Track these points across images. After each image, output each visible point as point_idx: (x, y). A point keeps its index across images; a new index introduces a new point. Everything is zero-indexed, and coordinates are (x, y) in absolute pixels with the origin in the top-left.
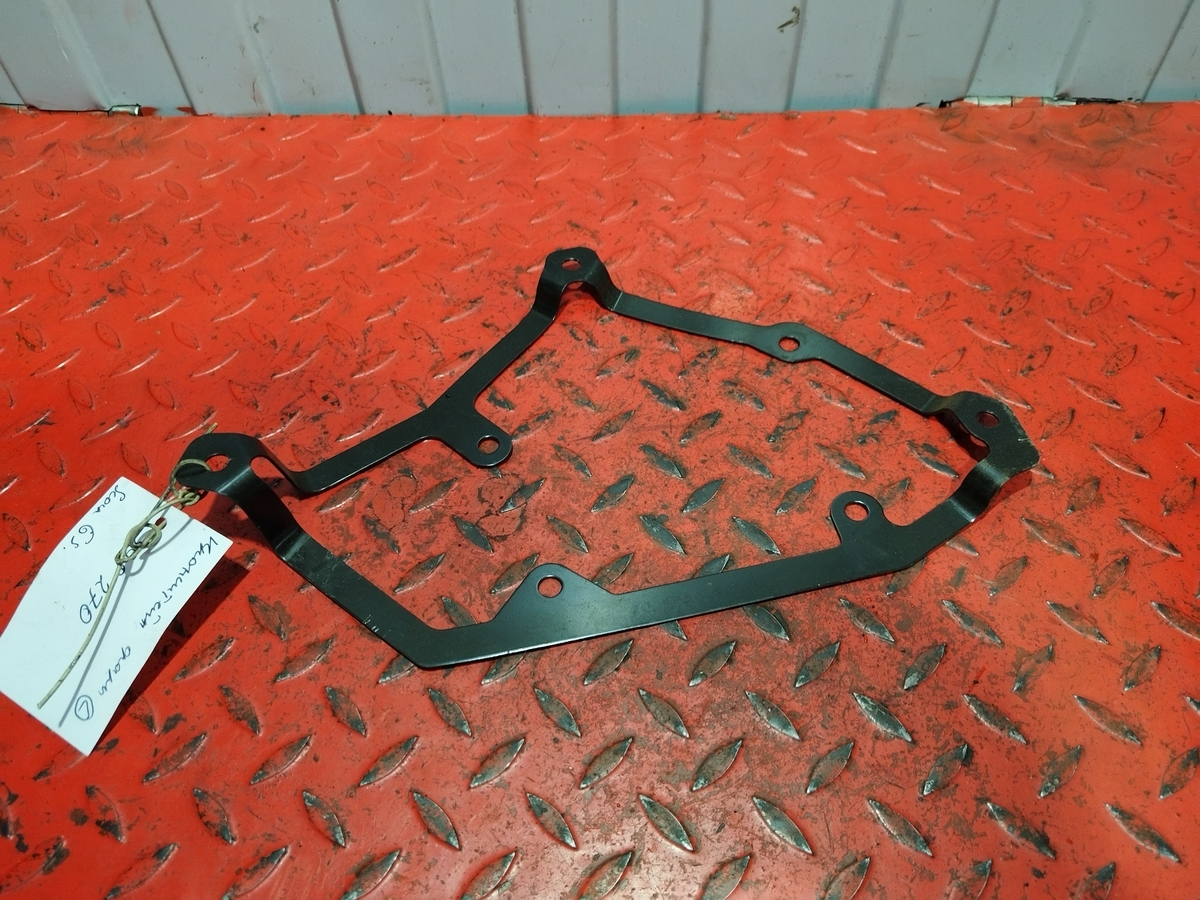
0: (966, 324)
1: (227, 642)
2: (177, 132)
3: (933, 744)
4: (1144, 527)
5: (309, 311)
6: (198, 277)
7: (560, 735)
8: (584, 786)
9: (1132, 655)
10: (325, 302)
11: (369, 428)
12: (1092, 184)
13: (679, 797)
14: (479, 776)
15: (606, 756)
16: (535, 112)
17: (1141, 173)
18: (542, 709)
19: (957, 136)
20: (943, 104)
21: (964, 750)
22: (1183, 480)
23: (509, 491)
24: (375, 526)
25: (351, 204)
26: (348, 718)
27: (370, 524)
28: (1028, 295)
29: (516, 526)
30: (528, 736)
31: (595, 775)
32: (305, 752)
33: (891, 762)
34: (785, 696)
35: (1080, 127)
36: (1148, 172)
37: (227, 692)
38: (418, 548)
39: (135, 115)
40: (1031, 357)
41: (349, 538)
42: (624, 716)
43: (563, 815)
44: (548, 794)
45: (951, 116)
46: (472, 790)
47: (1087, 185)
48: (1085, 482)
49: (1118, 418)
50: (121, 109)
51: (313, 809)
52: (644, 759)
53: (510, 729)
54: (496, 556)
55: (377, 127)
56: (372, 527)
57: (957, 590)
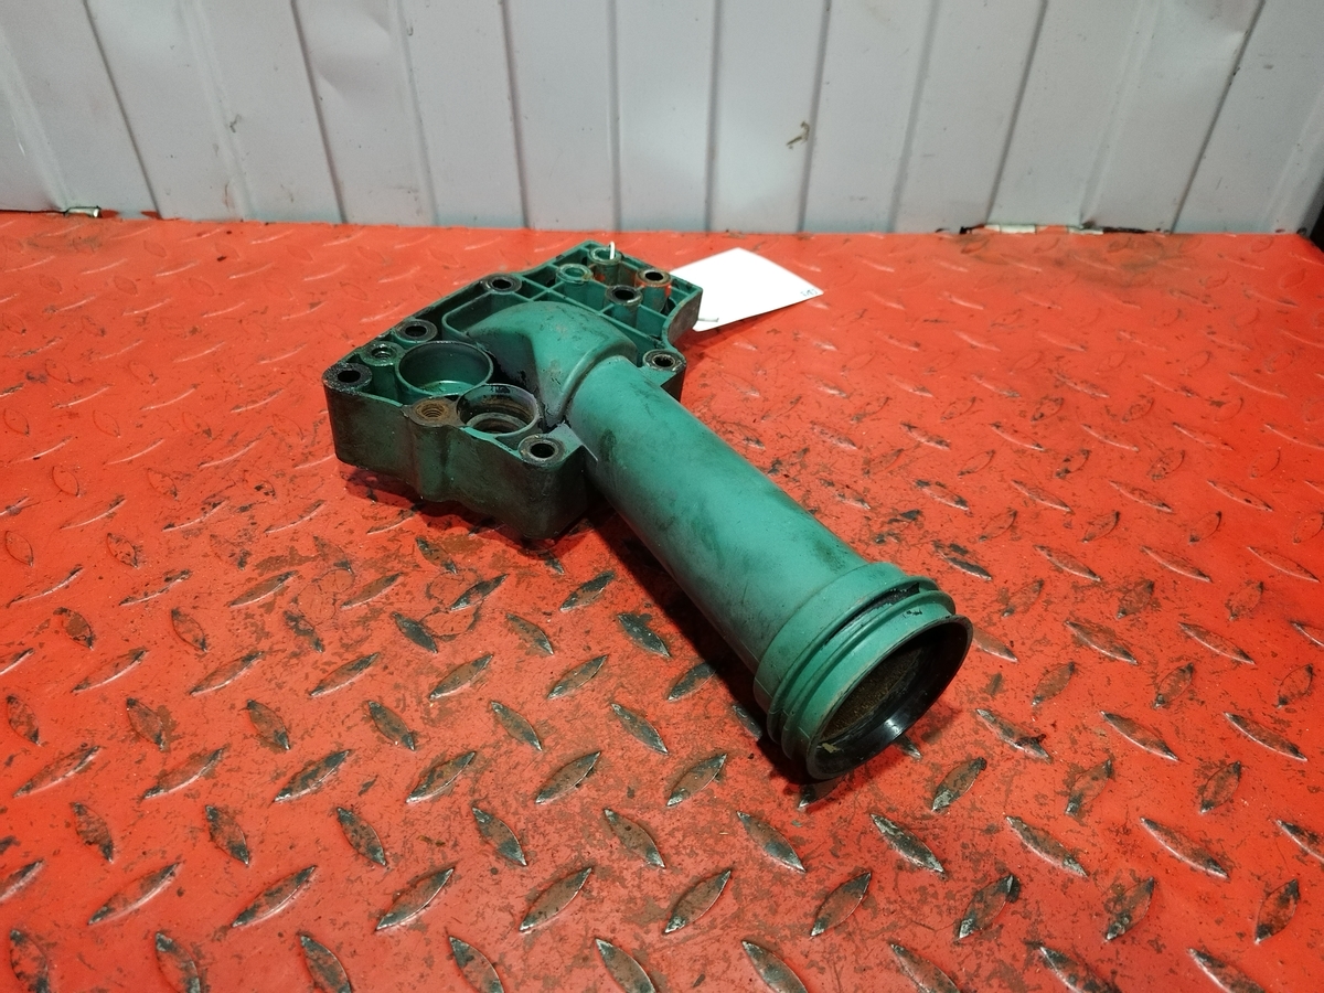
0: (994, 428)
1: (90, 752)
2: (138, 233)
3: (970, 876)
4: (1208, 632)
5: (254, 402)
6: (132, 367)
7: (499, 866)
8: (526, 927)
9: (1207, 772)
10: (274, 393)
11: (306, 519)
12: (1124, 302)
13: (647, 941)
14: (388, 915)
15: (556, 889)
16: (531, 225)
17: (1175, 293)
18: (480, 831)
19: (979, 258)
20: (963, 231)
21: (1010, 882)
22: (1248, 584)
23: (464, 587)
24: (297, 622)
25: (320, 303)
26: (229, 843)
27: (292, 619)
28: (1061, 402)
29: (467, 625)
30: (459, 867)
31: (540, 913)
32: (167, 883)
33: (919, 898)
34: (785, 818)
35: (1109, 252)
36: (1182, 292)
37: (80, 809)
38: (347, 647)
39: (91, 216)
40: (1067, 460)
41: (262, 633)
42: (583, 841)
43: (494, 965)
44: (479, 940)
45: (972, 240)
46: (378, 933)
47: (1119, 302)
48: (1137, 584)
49: (1169, 521)
50: (78, 211)
51: (164, 957)
52: (604, 894)
53: (435, 857)
54: (441, 657)
55: (359, 234)
56: (294, 623)
57: (994, 699)
